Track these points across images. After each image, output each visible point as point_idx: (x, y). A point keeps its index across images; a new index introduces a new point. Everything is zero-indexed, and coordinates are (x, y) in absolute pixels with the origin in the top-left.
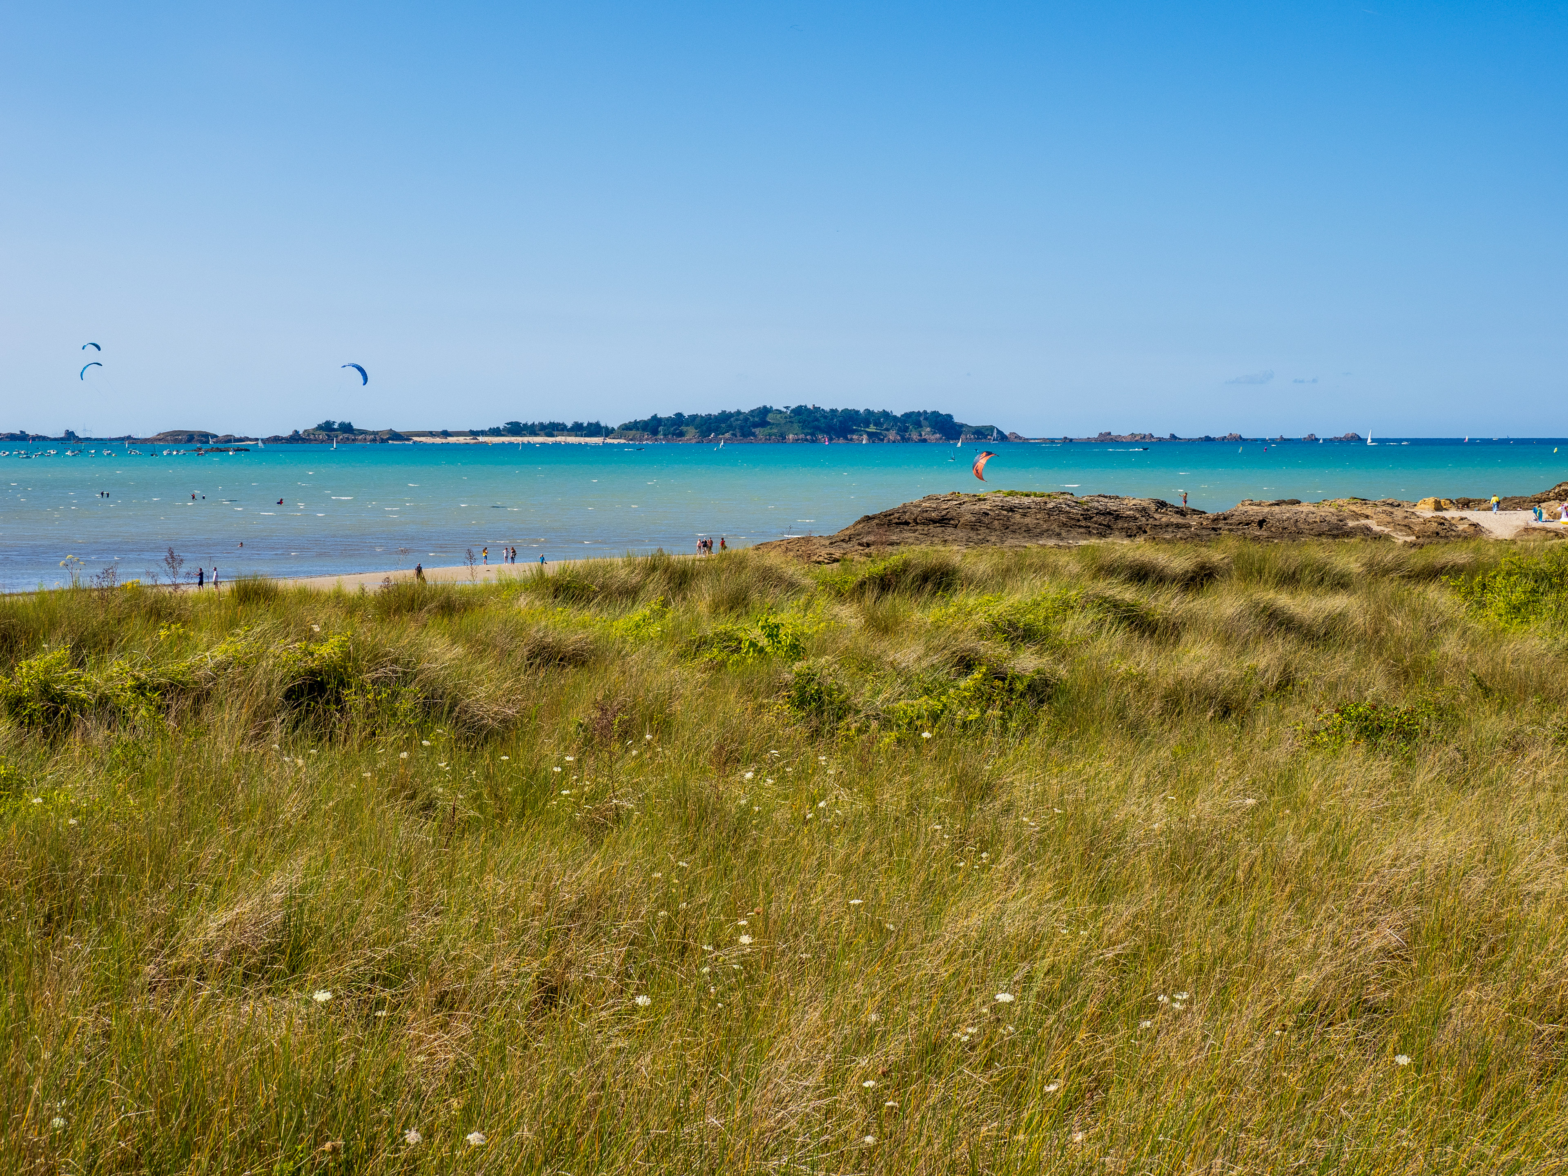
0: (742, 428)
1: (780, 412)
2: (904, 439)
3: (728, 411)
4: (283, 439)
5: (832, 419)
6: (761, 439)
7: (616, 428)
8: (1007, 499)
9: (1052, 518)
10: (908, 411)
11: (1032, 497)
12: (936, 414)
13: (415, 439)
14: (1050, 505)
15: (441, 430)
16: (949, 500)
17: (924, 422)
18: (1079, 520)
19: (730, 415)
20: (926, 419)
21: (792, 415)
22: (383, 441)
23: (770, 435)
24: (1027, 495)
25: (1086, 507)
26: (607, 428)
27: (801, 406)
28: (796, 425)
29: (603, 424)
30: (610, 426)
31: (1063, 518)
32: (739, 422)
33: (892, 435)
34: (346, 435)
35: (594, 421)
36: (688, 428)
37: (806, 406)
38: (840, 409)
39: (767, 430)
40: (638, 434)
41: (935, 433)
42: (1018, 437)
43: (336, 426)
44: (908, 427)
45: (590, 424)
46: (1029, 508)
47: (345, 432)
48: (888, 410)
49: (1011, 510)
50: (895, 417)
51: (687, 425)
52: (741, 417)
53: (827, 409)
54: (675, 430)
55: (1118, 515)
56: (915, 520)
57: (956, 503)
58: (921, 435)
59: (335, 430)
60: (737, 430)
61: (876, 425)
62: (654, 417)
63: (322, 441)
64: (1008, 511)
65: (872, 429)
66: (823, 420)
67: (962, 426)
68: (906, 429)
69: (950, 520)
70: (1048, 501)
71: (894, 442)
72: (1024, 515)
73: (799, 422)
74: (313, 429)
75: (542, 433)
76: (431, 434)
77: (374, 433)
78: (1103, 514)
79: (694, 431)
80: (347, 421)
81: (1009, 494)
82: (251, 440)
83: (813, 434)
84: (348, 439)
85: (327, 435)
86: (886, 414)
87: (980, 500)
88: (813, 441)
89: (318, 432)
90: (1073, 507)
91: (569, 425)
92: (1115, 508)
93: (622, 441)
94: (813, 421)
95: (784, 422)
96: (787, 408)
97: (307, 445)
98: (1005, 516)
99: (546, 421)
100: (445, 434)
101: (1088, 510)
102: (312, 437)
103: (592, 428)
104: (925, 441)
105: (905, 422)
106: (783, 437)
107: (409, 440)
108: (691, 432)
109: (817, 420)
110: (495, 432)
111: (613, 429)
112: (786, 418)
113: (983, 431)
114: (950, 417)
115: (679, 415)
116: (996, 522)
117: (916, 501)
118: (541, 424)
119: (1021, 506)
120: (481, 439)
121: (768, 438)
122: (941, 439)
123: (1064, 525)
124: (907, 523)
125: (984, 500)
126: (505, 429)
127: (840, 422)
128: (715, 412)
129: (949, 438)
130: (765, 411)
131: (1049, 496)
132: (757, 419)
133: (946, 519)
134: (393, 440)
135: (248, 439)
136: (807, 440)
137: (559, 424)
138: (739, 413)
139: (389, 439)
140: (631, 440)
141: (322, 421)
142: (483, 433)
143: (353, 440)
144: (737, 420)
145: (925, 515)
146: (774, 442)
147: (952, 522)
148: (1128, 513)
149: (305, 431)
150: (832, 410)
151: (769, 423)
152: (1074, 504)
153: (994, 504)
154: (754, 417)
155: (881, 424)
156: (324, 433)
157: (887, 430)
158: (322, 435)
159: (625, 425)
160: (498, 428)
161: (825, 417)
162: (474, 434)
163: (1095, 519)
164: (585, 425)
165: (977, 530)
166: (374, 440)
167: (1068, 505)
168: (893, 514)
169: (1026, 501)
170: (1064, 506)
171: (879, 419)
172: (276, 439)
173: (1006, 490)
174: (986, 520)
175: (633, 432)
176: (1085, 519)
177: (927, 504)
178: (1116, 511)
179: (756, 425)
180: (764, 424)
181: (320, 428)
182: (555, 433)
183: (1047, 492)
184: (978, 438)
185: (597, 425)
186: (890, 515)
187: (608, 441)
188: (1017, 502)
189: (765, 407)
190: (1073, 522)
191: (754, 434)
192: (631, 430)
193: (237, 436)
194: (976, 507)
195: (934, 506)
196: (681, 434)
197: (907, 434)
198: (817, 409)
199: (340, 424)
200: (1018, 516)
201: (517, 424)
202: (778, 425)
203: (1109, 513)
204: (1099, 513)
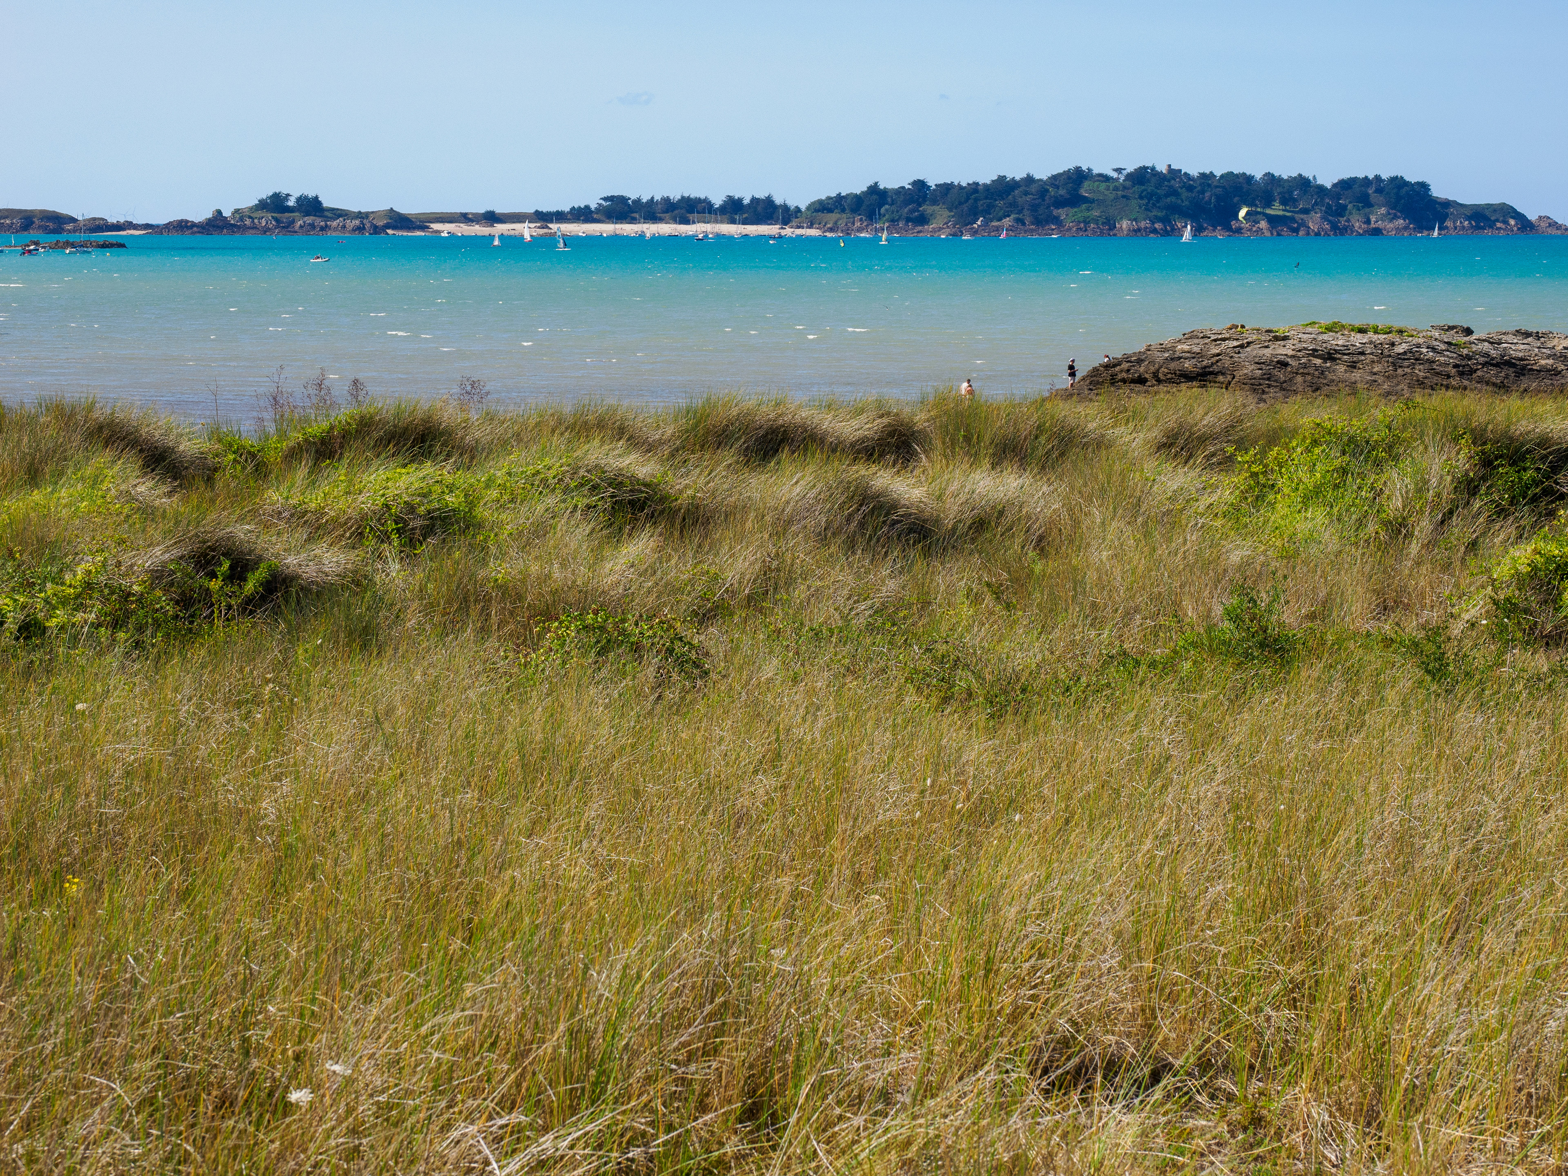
0: (1034, 208)
1: (1105, 178)
2: (1339, 231)
3: (1010, 176)
4: (194, 225)
5: (1203, 192)
6: (1070, 229)
7: (803, 207)
8: (1325, 337)
9: (1400, 371)
10: (1346, 175)
11: (1371, 334)
12: (1398, 183)
13: (436, 226)
14: (1400, 349)
15: (482, 211)
16: (1224, 340)
17: (1374, 197)
18: (1449, 376)
19: (1013, 185)
20: (1379, 191)
21: (1128, 183)
22: (377, 230)
23: (1086, 222)
24: (1362, 331)
25: (1465, 351)
26: (785, 208)
27: (1145, 168)
28: (1134, 203)
29: (778, 201)
30: (792, 203)
31: (1420, 371)
32: (1028, 198)
33: (1314, 221)
34: (309, 220)
35: (761, 195)
36: (936, 208)
37: (1153, 169)
38: (1218, 174)
39: (1080, 212)
40: (843, 219)
41: (1395, 217)
42: (1553, 225)
43: (291, 203)
44: (1344, 207)
45: (754, 200)
46: (1362, 353)
47: (307, 214)
48: (1308, 174)
49: (1330, 356)
50: (1321, 189)
51: (934, 202)
52: (1033, 188)
53: (1194, 172)
54: (912, 211)
55: (1524, 368)
56: (1155, 375)
57: (1236, 343)
58: (1368, 222)
59: (289, 210)
60: (1026, 212)
61: (1284, 202)
62: (874, 189)
63: (266, 231)
64: (1325, 360)
65: (1277, 210)
66: (1185, 194)
67: (1447, 204)
68: (1341, 211)
69: (1216, 374)
70: (1397, 340)
71: (1317, 234)
72: (1353, 366)
73: (1141, 198)
74: (251, 209)
75: (667, 215)
76: (465, 218)
77: (360, 215)
78: (1497, 365)
79: (946, 213)
80: (311, 194)
81: (1329, 329)
82: (135, 227)
83: (1165, 220)
84: (313, 226)
85: (276, 220)
86: (1303, 183)
87: (1277, 338)
88: (1166, 233)
89: (259, 214)
90: (1440, 353)
91: (717, 201)
92: (1520, 355)
93: (814, 232)
94: (1167, 195)
95: (1112, 196)
96: (1119, 170)
97: (237, 236)
98: (1317, 368)
99: (675, 195)
100: (491, 218)
101: (1469, 358)
102: (248, 222)
103: (759, 209)
104: (1377, 232)
105: (1338, 196)
106: (1109, 226)
107: (423, 228)
108: (941, 216)
109: (1174, 193)
110: (582, 215)
111: (798, 210)
112: (1116, 189)
113: (1487, 213)
114: (1423, 187)
115: (920, 185)
116: (1299, 379)
117: (1167, 341)
118: (666, 200)
119: (1345, 351)
120: (554, 227)
121: (1083, 228)
122: (1406, 228)
123: (1421, 384)
124: (1141, 381)
125: (1285, 338)
126: (600, 209)
127: (1218, 197)
128: (986, 178)
129: (1420, 228)
130: (1078, 177)
131: (1401, 332)
132: (1062, 192)
133: (1211, 373)
134: (394, 228)
135: (130, 225)
136: (1154, 231)
137: (699, 201)
138: (1029, 180)
139: (387, 226)
140: (831, 230)
141: (265, 193)
142: (560, 217)
143: (323, 229)
144: (1026, 193)
145: (1173, 365)
146: (1094, 233)
147: (1221, 378)
148: (1543, 362)
149: (237, 211)
150: (1203, 176)
151: (1085, 200)
152: (1443, 347)
153: (1299, 346)
154: (1058, 187)
155: (1295, 201)
156: (269, 216)
157: (1306, 211)
158: (266, 219)
159: (820, 202)
160: (587, 207)
161: (1190, 189)
162: (543, 218)
163: (1479, 373)
164: (746, 201)
165: (1264, 392)
166: (360, 229)
167: (1433, 349)
168: (1119, 364)
169: (1358, 340)
170: (1424, 350)
171: (1291, 193)
172: (182, 226)
173: (1326, 321)
174: (1281, 375)
175: (834, 216)
176: (1461, 374)
177: (1186, 347)
178: (1521, 359)
179: (1060, 203)
180: (1074, 200)
181: (263, 205)
182: (691, 217)
183: (1397, 324)
184: (1478, 228)
185: (769, 202)
186: (1115, 366)
187: (788, 231)
188: (1340, 342)
189: (1078, 170)
190: (1435, 379)
191: (1056, 220)
192: (830, 211)
193: (112, 220)
194: (1267, 352)
195: (1196, 349)
196: (923, 220)
197: (1343, 220)
198: (1174, 173)
199: (299, 200)
200: (1341, 368)
201: (622, 200)
202: (1100, 203)
203: (1509, 364)
204: (1490, 362)
